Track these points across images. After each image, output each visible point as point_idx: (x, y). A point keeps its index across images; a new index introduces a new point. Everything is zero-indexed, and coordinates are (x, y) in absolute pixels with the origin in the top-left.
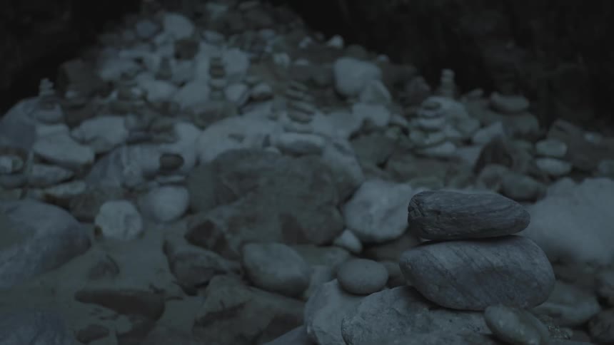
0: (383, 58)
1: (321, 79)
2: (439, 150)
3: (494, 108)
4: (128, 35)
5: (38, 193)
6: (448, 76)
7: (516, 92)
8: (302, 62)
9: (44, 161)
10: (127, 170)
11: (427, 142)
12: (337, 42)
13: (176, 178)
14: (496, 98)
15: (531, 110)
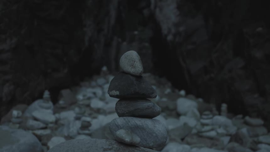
0: (200, 100)
1: (171, 107)
2: (208, 134)
3: (246, 123)
4: (93, 83)
5: (31, 132)
6: (224, 106)
7: (258, 116)
8: (164, 99)
9: (36, 119)
10: (71, 129)
11: (203, 130)
12: (183, 92)
13: (87, 132)
14: (247, 118)
15: (264, 125)
